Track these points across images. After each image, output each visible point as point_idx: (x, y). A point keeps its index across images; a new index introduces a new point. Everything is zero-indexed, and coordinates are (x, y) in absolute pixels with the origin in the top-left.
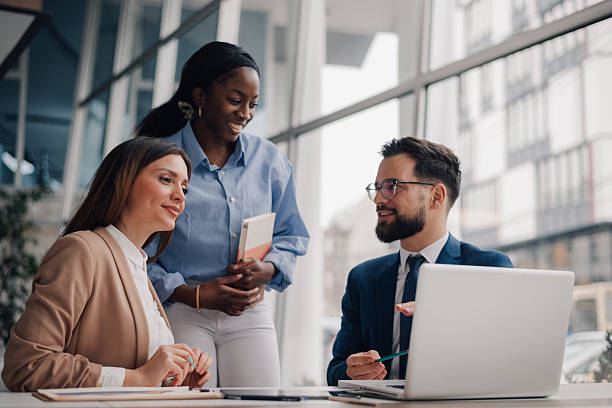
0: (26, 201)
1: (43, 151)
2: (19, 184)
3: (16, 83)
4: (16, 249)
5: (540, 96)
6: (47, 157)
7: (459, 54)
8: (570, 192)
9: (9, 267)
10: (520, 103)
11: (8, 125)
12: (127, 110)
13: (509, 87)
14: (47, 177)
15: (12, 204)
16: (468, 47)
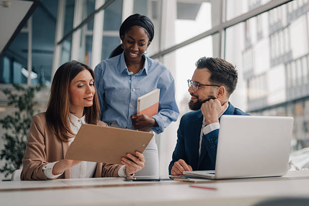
0: (33, 92)
1: (41, 67)
2: (30, 84)
3: (26, 34)
4: (29, 115)
5: (286, 30)
6: (43, 70)
7: (245, 10)
8: (302, 78)
9: (26, 124)
10: (276, 34)
11: (24, 55)
12: (81, 45)
13: (270, 26)
14: (43, 80)
15: (27, 93)
16: (250, 7)
